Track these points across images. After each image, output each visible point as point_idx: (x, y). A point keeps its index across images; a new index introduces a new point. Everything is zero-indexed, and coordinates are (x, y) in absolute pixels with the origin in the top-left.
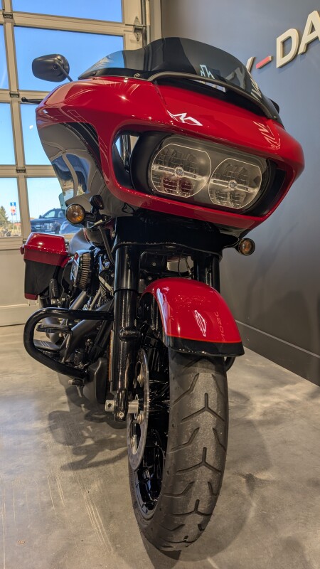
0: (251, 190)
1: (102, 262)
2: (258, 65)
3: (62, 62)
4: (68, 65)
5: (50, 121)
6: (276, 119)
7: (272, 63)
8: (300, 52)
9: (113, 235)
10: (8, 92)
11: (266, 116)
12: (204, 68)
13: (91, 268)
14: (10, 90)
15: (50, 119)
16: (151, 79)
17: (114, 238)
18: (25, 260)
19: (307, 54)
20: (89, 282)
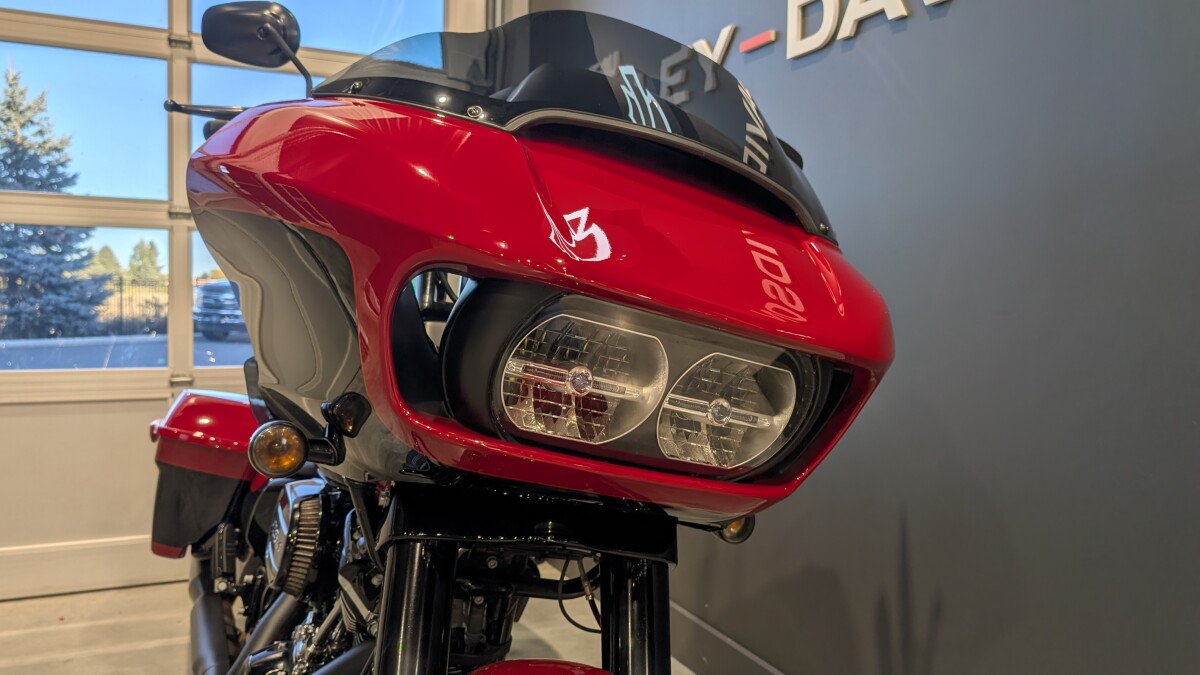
0: (764, 422)
1: (352, 532)
2: (743, 46)
3: (281, 21)
4: (297, 29)
5: (231, 191)
6: (826, 232)
7: (776, 46)
8: (842, 35)
9: (383, 501)
10: (165, 36)
11: (801, 226)
12: (630, 77)
13: (321, 540)
14: (170, 30)
15: (232, 186)
16: (513, 125)
17: (387, 508)
18: (160, 460)
19: (858, 42)
20: (313, 578)
